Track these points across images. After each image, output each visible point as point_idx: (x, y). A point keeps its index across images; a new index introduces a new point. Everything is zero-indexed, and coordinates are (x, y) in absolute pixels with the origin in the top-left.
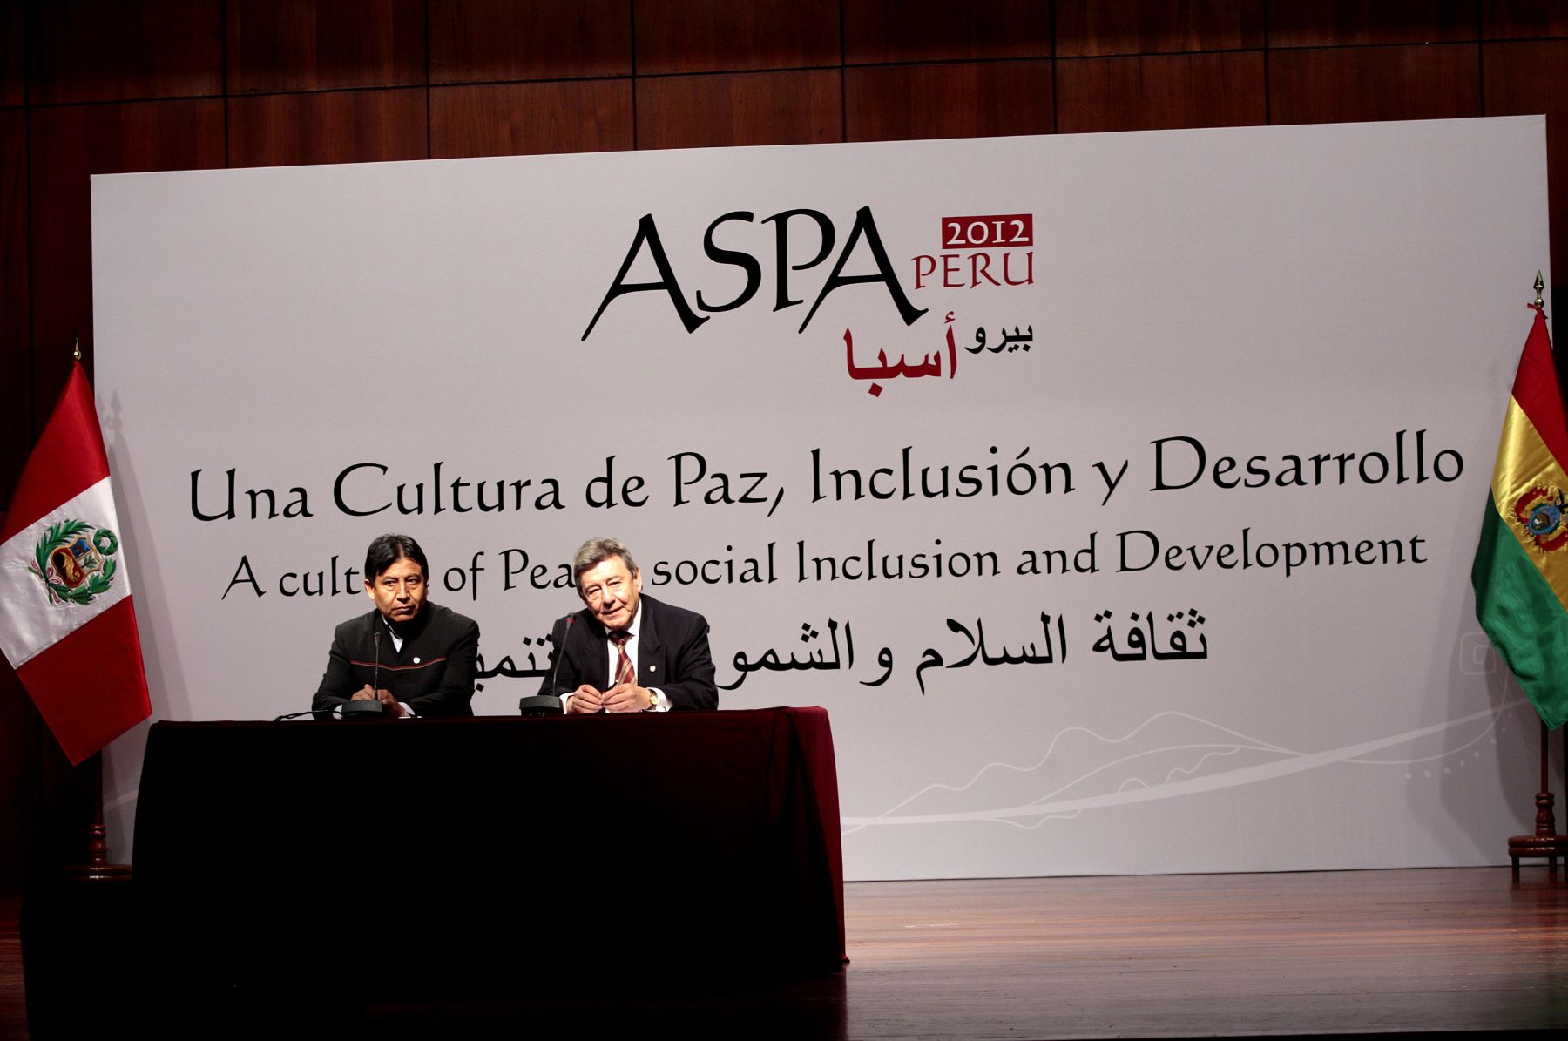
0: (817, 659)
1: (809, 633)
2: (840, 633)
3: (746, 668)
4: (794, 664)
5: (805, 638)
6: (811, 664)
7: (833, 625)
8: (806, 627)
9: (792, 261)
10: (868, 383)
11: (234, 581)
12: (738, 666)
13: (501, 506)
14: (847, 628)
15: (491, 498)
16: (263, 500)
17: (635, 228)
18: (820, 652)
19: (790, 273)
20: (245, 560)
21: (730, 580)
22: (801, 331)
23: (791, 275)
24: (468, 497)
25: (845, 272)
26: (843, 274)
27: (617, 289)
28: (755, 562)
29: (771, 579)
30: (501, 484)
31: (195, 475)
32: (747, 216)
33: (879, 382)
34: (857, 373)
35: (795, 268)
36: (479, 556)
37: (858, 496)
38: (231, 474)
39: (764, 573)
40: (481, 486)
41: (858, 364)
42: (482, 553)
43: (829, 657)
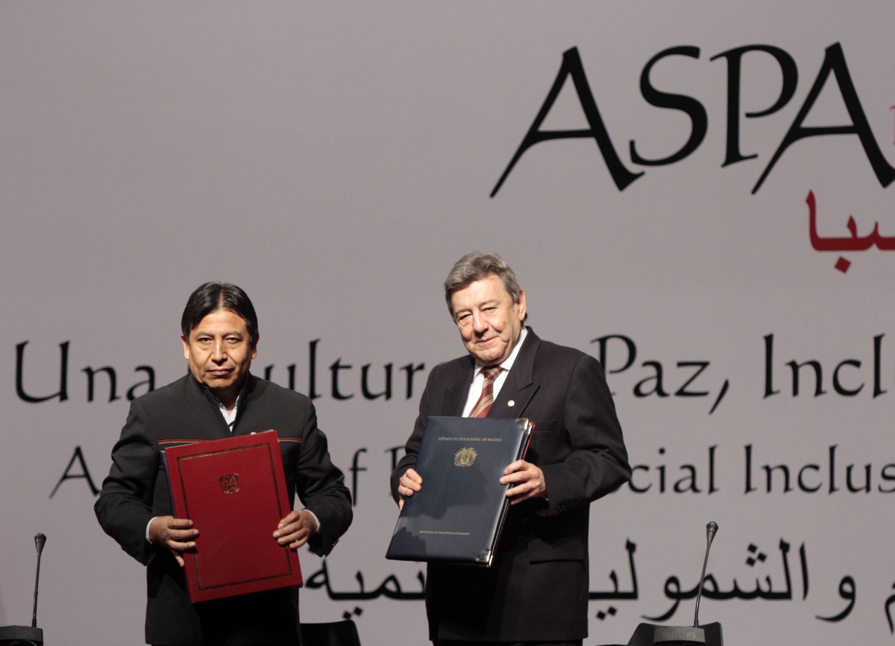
0: (765, 587)
1: (755, 557)
2: (794, 557)
3: (679, 596)
4: (737, 593)
5: (751, 562)
6: (758, 593)
7: (784, 547)
8: (752, 548)
9: (745, 107)
10: (833, 256)
11: (65, 477)
12: (669, 594)
13: (388, 394)
14: (802, 551)
15: (376, 384)
16: (102, 381)
17: (557, 63)
18: (768, 580)
19: (743, 121)
20: (78, 452)
21: (662, 489)
22: (754, 191)
23: (744, 124)
24: (349, 382)
25: (808, 122)
26: (807, 123)
27: (535, 136)
28: (692, 469)
29: (712, 489)
30: (389, 368)
31: (20, 348)
32: (693, 52)
33: (847, 255)
34: (820, 244)
35: (749, 115)
36: (362, 456)
37: (819, 391)
38: (65, 347)
39: (702, 482)
40: (365, 370)
41: (822, 233)
42: (364, 450)
43: (779, 586)
